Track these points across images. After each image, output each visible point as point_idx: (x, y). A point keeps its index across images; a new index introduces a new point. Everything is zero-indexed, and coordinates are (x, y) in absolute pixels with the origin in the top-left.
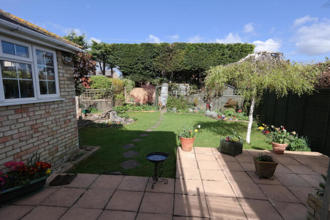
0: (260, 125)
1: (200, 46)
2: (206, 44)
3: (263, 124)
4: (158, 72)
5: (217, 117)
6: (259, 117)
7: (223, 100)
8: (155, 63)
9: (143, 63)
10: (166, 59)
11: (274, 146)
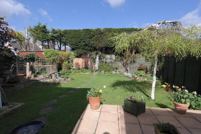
0: (163, 83)
1: (121, 30)
2: (125, 29)
3: (166, 83)
4: (94, 47)
5: (132, 78)
6: (162, 77)
7: (137, 65)
8: (92, 42)
9: (84, 42)
10: (99, 39)
11: (175, 105)
